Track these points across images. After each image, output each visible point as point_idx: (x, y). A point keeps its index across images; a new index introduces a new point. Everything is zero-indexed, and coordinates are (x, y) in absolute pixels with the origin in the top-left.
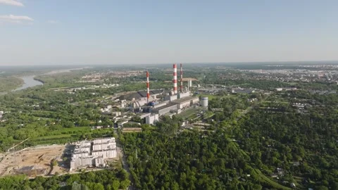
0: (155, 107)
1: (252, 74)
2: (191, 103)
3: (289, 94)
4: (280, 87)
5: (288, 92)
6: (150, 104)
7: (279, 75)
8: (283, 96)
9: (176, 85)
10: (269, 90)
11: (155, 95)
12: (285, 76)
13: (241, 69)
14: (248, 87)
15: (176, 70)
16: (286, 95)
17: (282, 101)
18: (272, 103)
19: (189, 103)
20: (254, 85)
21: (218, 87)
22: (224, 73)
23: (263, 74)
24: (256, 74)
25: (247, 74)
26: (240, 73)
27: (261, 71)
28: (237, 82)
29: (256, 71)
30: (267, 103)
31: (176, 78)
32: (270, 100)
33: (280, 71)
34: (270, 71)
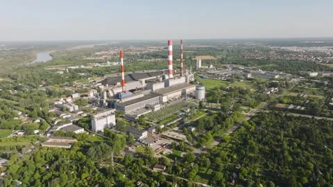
0: (124, 101)
1: (283, 53)
2: (184, 94)
3: (326, 83)
4: (315, 71)
5: (326, 78)
6: (118, 96)
7: (316, 54)
8: (318, 85)
9: (171, 67)
10: (299, 75)
11: (143, 80)
12: (324, 55)
13: (273, 45)
14: (272, 69)
15: (171, 48)
16: (322, 84)
17: (314, 94)
18: (298, 97)
19: (179, 93)
20: (281, 67)
21: (234, 68)
22: (250, 51)
23: (297, 52)
24: (288, 52)
25: (276, 52)
26: (268, 51)
27: (295, 49)
28: (260, 63)
29: (289, 49)
30: (290, 97)
31: (171, 58)
32: (296, 91)
33: (319, 49)
34: (306, 48)
